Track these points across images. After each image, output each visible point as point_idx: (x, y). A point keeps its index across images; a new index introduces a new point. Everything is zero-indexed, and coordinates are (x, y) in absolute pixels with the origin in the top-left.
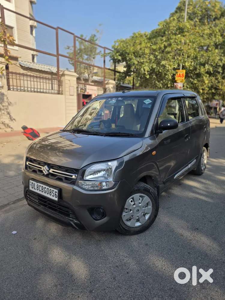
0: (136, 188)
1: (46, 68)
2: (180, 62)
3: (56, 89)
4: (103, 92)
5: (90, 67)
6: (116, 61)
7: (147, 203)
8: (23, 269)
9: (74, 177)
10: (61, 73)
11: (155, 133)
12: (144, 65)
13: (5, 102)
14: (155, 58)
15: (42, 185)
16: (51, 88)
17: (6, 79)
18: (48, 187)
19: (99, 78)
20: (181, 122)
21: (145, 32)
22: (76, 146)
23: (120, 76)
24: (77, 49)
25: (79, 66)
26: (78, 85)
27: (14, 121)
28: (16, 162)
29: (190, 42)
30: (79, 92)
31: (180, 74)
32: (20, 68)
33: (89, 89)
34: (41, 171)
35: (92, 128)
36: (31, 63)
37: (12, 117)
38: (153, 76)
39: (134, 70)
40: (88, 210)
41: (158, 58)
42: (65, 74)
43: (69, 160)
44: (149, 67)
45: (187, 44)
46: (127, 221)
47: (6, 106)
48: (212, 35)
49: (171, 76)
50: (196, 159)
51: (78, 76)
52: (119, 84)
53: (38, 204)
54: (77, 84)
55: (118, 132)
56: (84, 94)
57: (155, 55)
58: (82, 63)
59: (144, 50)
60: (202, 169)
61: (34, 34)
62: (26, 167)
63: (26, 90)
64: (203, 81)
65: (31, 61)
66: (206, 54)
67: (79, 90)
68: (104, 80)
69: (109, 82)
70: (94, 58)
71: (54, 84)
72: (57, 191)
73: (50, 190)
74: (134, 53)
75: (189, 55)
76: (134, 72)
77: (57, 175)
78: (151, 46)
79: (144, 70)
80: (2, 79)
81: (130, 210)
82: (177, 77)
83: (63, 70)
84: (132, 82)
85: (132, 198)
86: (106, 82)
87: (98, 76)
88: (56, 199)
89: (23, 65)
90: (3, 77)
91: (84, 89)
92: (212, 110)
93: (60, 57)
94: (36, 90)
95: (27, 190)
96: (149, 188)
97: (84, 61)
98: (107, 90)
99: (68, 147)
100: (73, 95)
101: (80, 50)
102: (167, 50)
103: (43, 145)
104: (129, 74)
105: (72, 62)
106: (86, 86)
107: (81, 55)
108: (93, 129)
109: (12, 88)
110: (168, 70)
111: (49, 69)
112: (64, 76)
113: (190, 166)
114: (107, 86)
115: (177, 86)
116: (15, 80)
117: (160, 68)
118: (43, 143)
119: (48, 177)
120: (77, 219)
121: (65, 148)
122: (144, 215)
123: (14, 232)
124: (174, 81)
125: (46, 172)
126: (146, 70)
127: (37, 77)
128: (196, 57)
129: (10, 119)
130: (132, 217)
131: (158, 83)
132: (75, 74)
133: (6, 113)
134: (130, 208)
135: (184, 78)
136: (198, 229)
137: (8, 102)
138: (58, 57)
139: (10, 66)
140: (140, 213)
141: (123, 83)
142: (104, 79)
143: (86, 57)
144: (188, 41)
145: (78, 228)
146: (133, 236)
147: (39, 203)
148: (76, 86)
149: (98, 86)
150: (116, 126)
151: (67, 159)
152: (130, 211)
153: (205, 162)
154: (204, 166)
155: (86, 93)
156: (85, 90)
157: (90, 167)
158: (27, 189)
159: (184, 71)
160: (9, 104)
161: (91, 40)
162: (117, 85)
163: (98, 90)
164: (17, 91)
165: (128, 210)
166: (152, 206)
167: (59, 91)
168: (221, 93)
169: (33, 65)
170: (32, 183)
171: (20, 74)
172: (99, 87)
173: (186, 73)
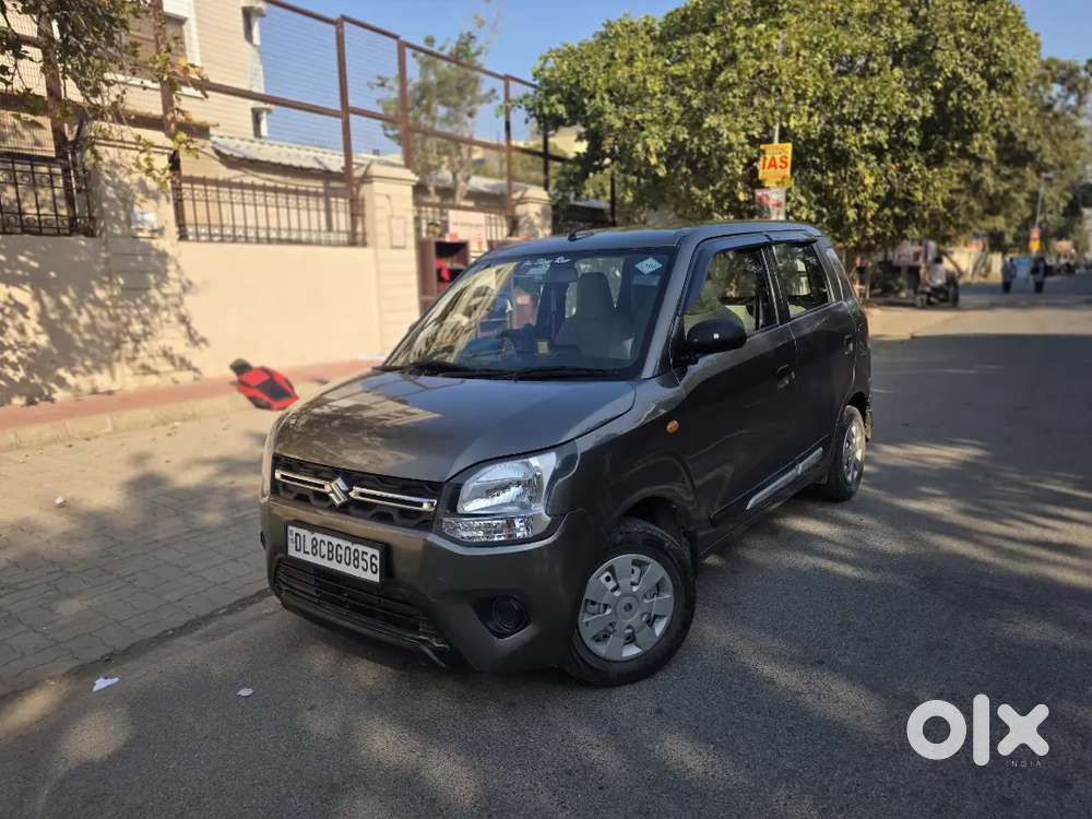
0: (620, 538)
1: (304, 157)
2: (769, 116)
3: (343, 227)
4: (505, 231)
5: (459, 148)
6: (550, 123)
7: (657, 585)
8: (284, 791)
9: (426, 506)
10: (358, 173)
11: (675, 365)
12: (645, 133)
13: (171, 283)
14: (685, 106)
15: (327, 538)
16: (324, 226)
17: (172, 202)
18: (349, 544)
19: (492, 182)
20: (763, 326)
21: (647, 17)
22: (422, 415)
23: (563, 173)
24: (410, 88)
25: (419, 145)
26: (420, 211)
27: (202, 345)
28: (225, 481)
29: (804, 45)
30: (424, 235)
31: (773, 159)
32: (218, 163)
33: (456, 224)
34: (325, 497)
35: (475, 356)
36: (252, 142)
37: (196, 333)
38: (678, 168)
39: (613, 150)
40: (474, 606)
41: (695, 106)
42: (372, 177)
43: (408, 457)
44: (664, 139)
45: (794, 54)
46: (598, 641)
47: (173, 295)
48: (881, 19)
49: (742, 167)
50: (825, 444)
51: (417, 179)
52: (561, 200)
53: (316, 601)
54: (415, 208)
55: (557, 365)
56: (441, 240)
57: (682, 95)
58: (428, 133)
59: (645, 80)
60: (849, 478)
61: (257, 41)
62: (276, 487)
63: (240, 236)
64: (856, 178)
65: (252, 137)
66: (861, 86)
67: (424, 227)
68: (510, 189)
69: (526, 195)
70: (471, 115)
71: (337, 212)
72: (377, 553)
73: (356, 550)
74: (610, 91)
75: (800, 91)
76: (612, 156)
77: (375, 504)
78: (666, 65)
79: (647, 150)
80: (158, 206)
81: (606, 606)
82: (764, 168)
83: (366, 162)
84: (608, 188)
85: (607, 570)
86: (516, 196)
87: (486, 175)
88: (376, 578)
89: (228, 152)
90: (163, 197)
91: (438, 222)
92: (900, 275)
93: (352, 116)
94: (273, 235)
95: (280, 560)
96: (660, 536)
97: (437, 128)
98: (521, 222)
99: (397, 417)
100: (403, 248)
101: (424, 90)
102: (721, 78)
103: (316, 415)
104: (596, 163)
105: (396, 132)
106: (446, 214)
107: (429, 106)
108: (478, 358)
109: (192, 234)
110: (730, 147)
111: (316, 159)
112: (371, 182)
113: (800, 467)
114: (520, 210)
115: (765, 198)
116: (201, 207)
117: (701, 139)
118: (317, 411)
119: (347, 513)
120: (440, 635)
121: (388, 423)
122: (651, 622)
123: (245, 692)
124: (753, 181)
125: (338, 499)
126: (652, 149)
127: (275, 190)
128: (826, 99)
129: (187, 341)
130: (611, 629)
131: (699, 193)
132: (409, 174)
133: (174, 319)
134: (605, 600)
135: (788, 169)
136: (823, 662)
137: (180, 281)
138: (348, 118)
139: (184, 157)
140: (637, 615)
141: (578, 196)
142: (509, 186)
143: (442, 111)
144: (794, 44)
145: (444, 665)
146: (618, 688)
147: (320, 598)
148: (410, 217)
149: (490, 212)
150: (551, 346)
151: (401, 454)
152: (605, 611)
153: (859, 455)
154: (855, 468)
155: (448, 239)
156: (445, 226)
157: (475, 476)
158: (280, 555)
159: (789, 147)
160: (184, 289)
161: (458, 50)
162: (553, 203)
163: (491, 225)
164: (211, 241)
165: (597, 606)
166: (674, 593)
167: (353, 233)
168: (926, 214)
169: (259, 149)
170: (297, 534)
171: (217, 183)
172: (493, 216)
173: (795, 152)
